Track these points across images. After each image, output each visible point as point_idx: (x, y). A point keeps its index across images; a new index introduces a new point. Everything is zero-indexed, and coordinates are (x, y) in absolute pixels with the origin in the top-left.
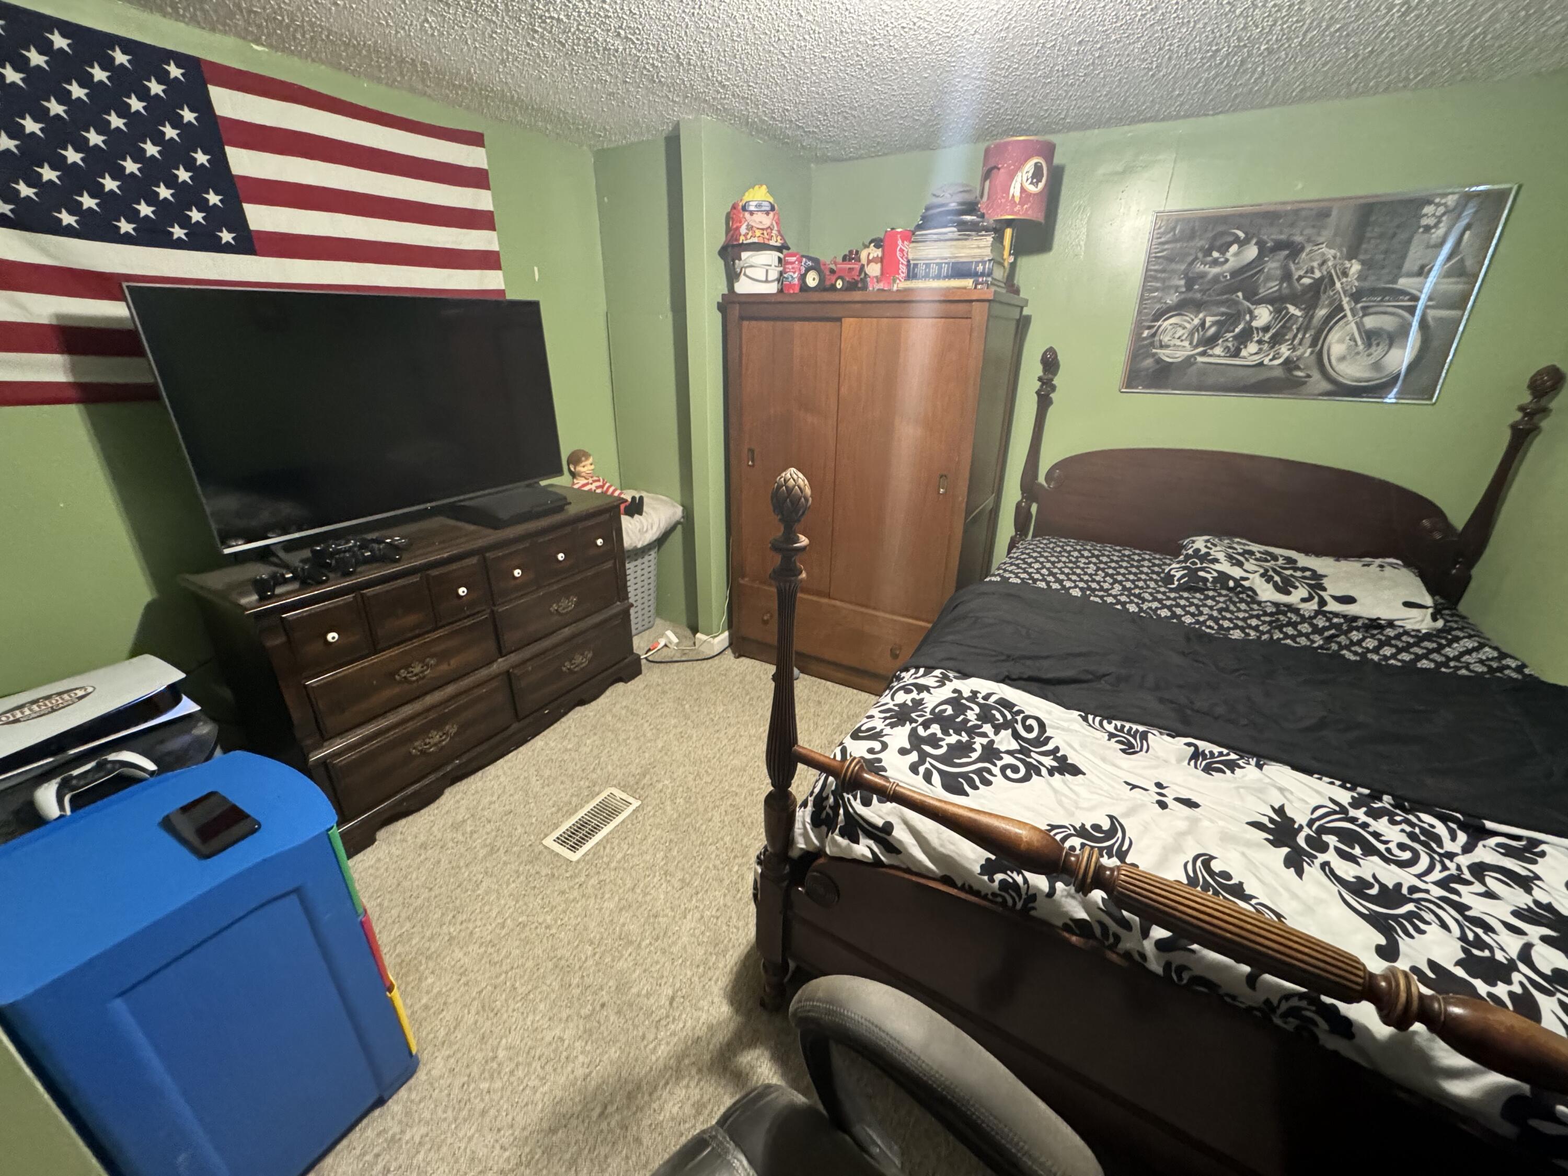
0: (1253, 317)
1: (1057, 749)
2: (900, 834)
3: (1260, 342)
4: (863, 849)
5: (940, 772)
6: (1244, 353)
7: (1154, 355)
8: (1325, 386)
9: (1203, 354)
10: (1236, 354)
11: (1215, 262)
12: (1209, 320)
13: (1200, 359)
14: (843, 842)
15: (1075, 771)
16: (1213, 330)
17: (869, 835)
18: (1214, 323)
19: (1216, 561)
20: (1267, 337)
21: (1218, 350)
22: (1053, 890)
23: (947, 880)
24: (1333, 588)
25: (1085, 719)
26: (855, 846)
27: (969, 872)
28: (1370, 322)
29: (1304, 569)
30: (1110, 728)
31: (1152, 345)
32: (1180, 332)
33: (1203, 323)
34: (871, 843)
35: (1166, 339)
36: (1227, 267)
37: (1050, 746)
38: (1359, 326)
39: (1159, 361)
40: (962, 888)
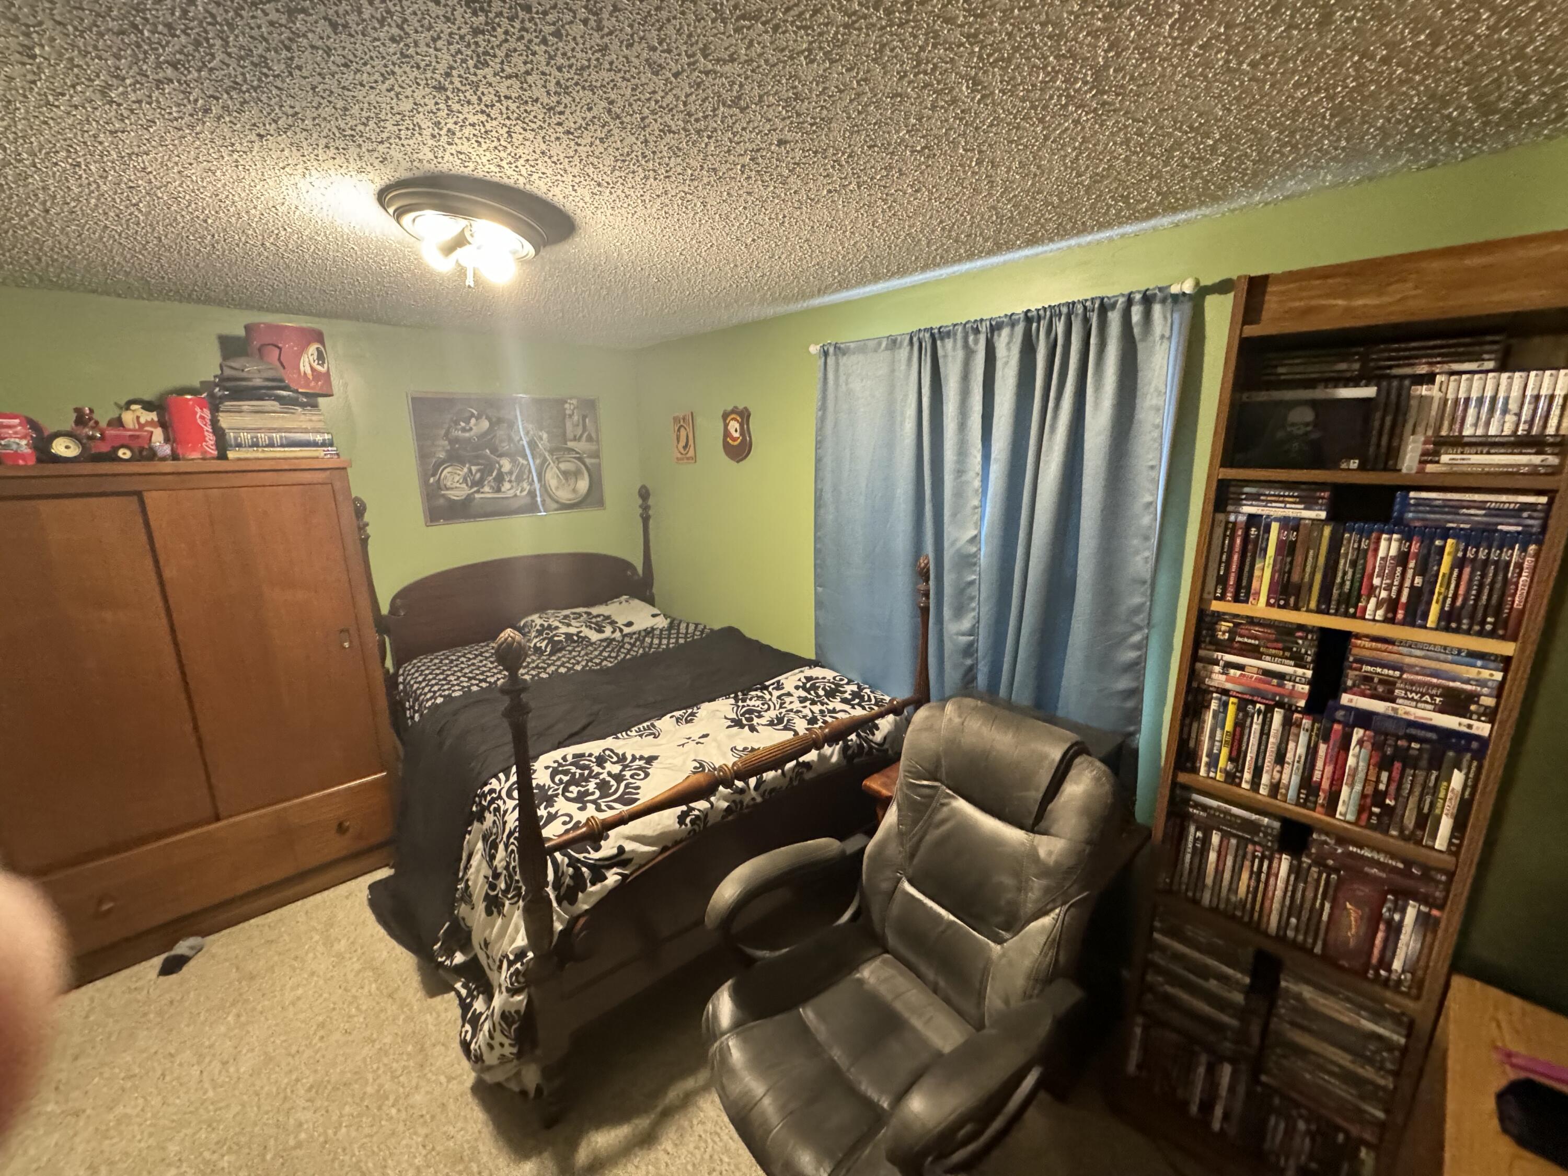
0: (501, 467)
1: (633, 756)
2: (629, 846)
3: (510, 481)
4: (612, 878)
5: (614, 801)
6: (503, 489)
7: (443, 495)
8: (555, 506)
9: (478, 492)
10: (499, 490)
11: (464, 430)
12: (474, 468)
13: (477, 496)
14: (598, 887)
15: (656, 758)
16: (478, 475)
17: (610, 867)
18: (478, 471)
19: (557, 628)
20: (513, 478)
21: (487, 489)
22: (712, 804)
23: (664, 849)
24: (621, 621)
25: (618, 738)
26: (606, 882)
27: (675, 832)
28: (563, 466)
29: (598, 616)
30: (634, 733)
31: (440, 489)
32: (457, 478)
33: (470, 470)
34: (615, 870)
35: (449, 484)
36: (472, 433)
37: (629, 758)
38: (558, 468)
39: (450, 500)
40: (673, 846)
